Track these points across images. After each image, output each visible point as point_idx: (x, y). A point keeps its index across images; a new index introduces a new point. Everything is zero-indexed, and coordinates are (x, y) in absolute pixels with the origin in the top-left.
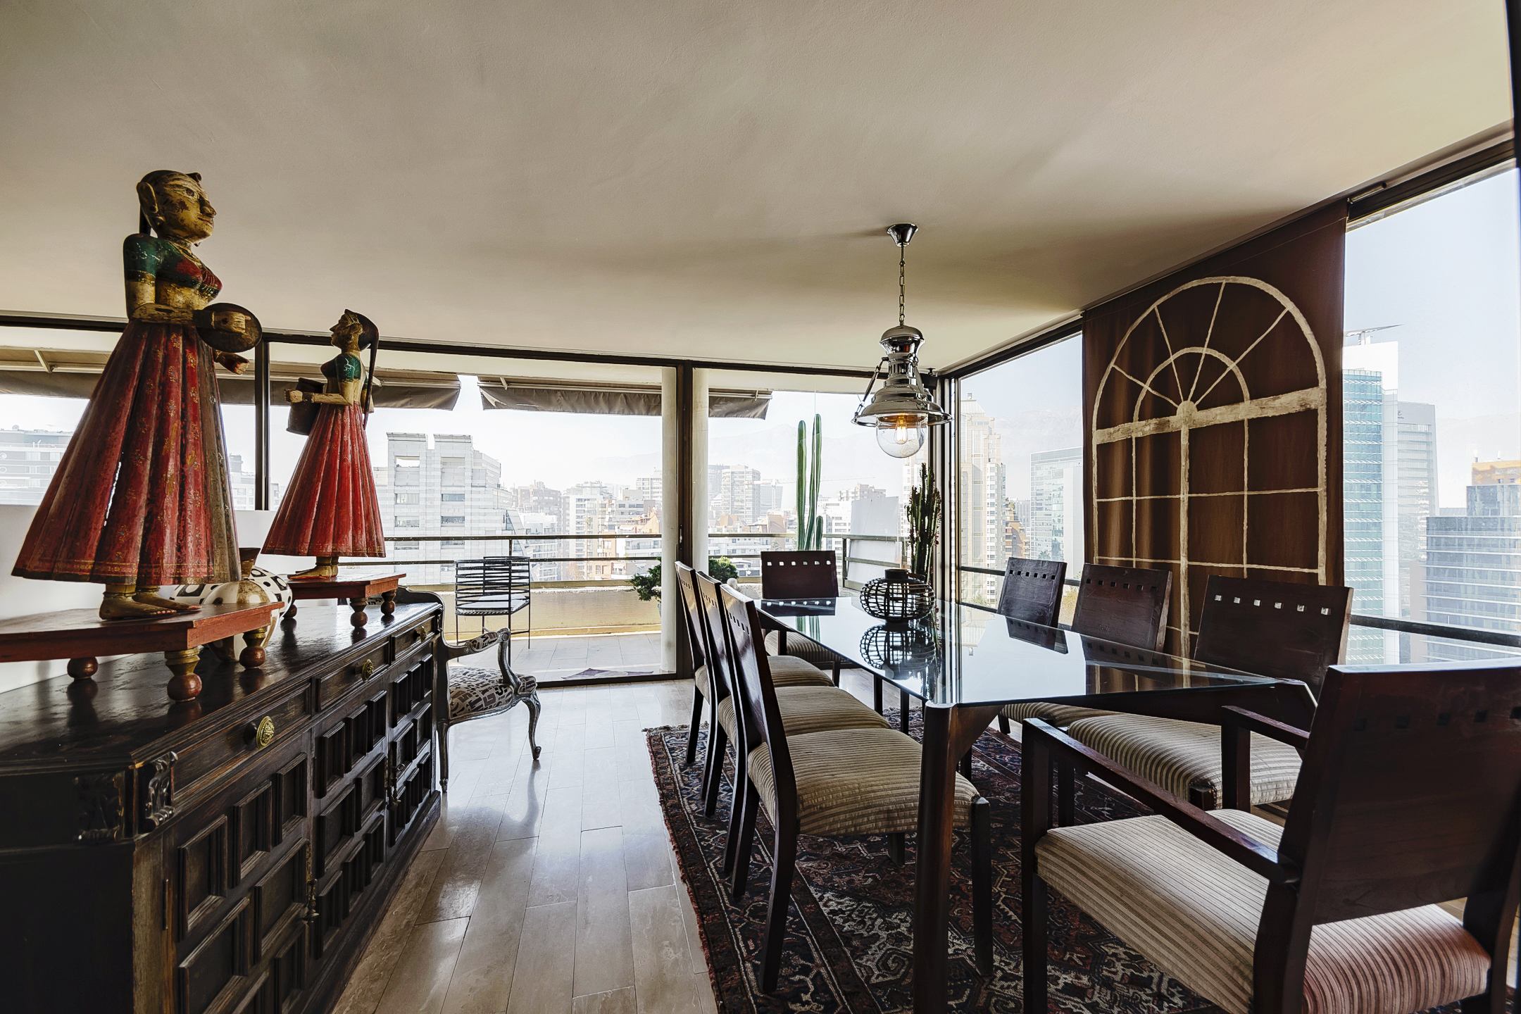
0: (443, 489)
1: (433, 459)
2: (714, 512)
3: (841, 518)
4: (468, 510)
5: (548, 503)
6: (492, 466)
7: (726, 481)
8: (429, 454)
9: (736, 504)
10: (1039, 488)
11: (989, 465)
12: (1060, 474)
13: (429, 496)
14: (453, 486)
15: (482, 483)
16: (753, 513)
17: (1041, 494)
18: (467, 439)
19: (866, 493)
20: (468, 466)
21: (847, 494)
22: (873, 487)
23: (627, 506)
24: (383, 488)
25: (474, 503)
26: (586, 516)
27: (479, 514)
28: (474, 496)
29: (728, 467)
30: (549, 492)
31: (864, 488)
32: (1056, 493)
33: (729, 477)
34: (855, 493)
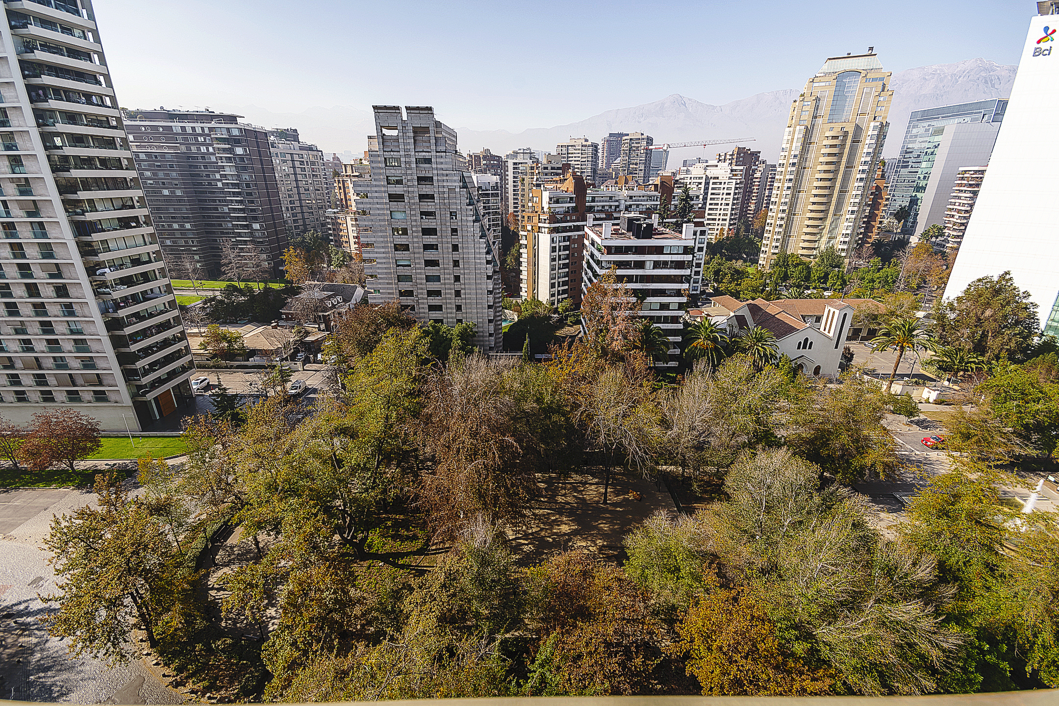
0: (417, 154)
1: (407, 128)
2: (614, 173)
3: (718, 178)
4: (435, 172)
5: (493, 166)
6: (450, 134)
7: (625, 147)
8: (404, 124)
9: (631, 166)
10: (910, 146)
11: (872, 124)
12: (940, 131)
13: (407, 159)
14: (423, 151)
15: (443, 149)
16: (644, 174)
17: (911, 152)
18: (429, 110)
19: (742, 155)
20: (433, 135)
21: (725, 157)
22: (750, 150)
23: (549, 168)
25: (439, 166)
26: (520, 176)
27: (443, 175)
28: (438, 160)
29: (628, 135)
30: (493, 157)
31: (741, 150)
32: (929, 151)
33: (627, 143)
34: (732, 155)
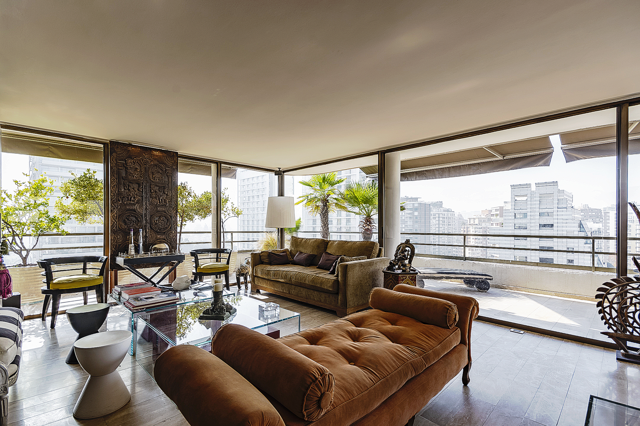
0: (540, 210)
1: (535, 195)
4: (556, 221)
5: (591, 216)
6: (569, 196)
8: (532, 193)
13: (532, 214)
14: (546, 208)
15: (564, 206)
18: (555, 183)
20: (556, 198)
24: (509, 211)
25: (559, 217)
27: (563, 223)
28: (559, 213)
